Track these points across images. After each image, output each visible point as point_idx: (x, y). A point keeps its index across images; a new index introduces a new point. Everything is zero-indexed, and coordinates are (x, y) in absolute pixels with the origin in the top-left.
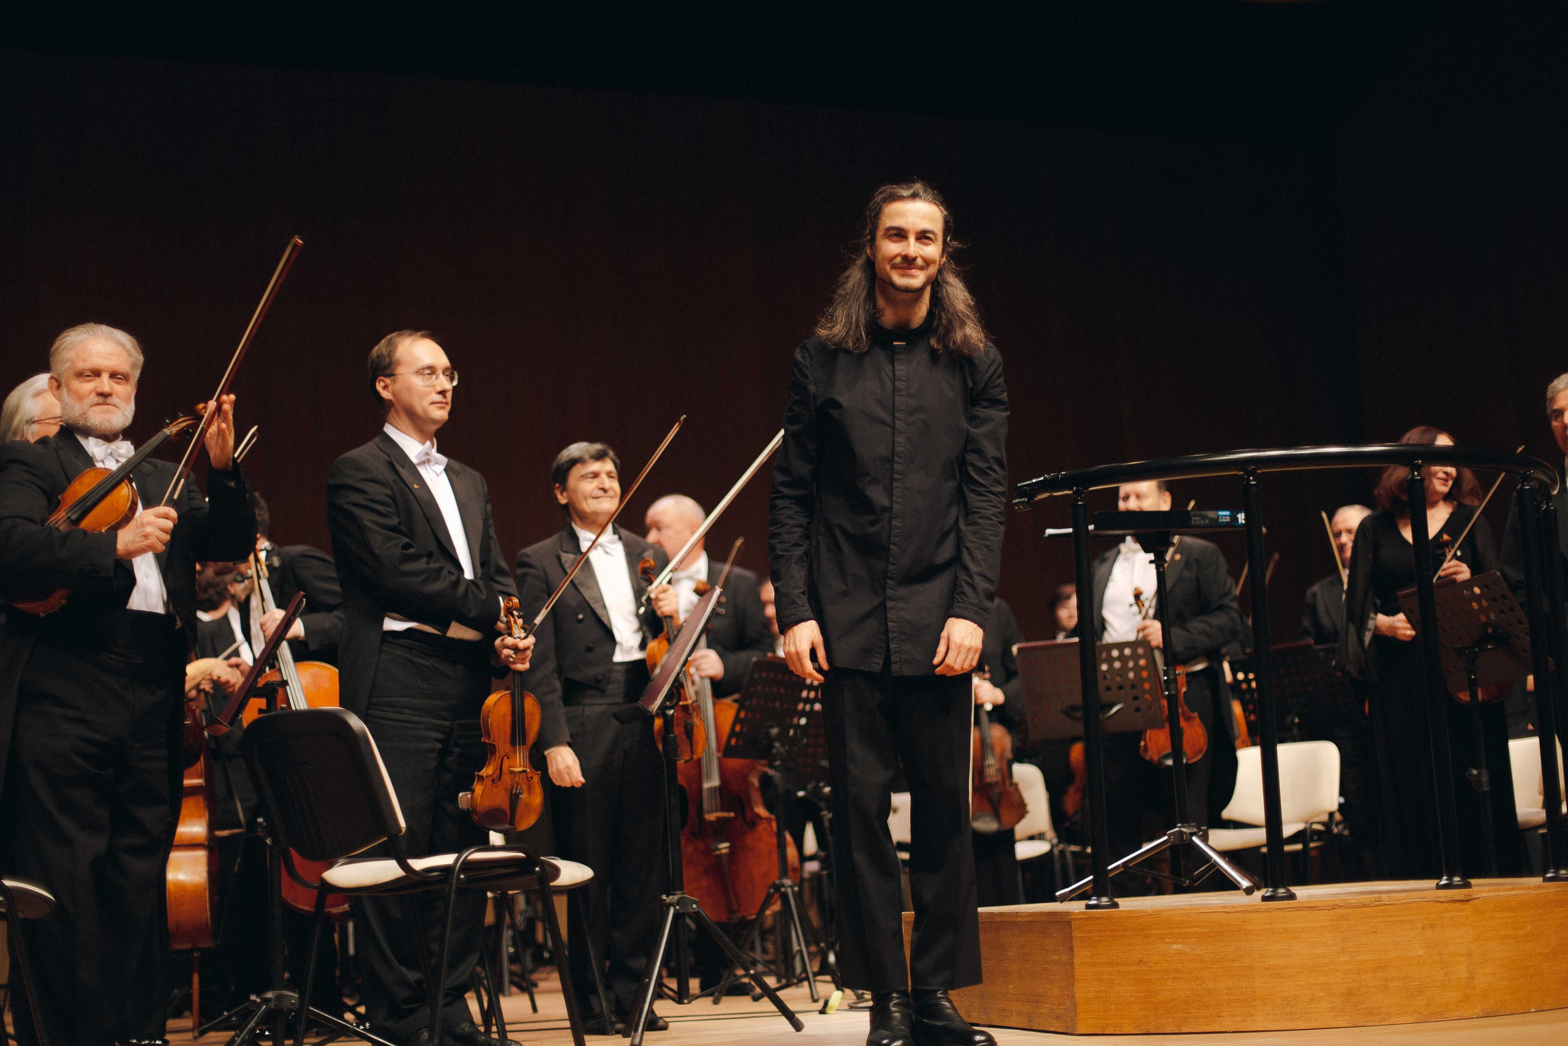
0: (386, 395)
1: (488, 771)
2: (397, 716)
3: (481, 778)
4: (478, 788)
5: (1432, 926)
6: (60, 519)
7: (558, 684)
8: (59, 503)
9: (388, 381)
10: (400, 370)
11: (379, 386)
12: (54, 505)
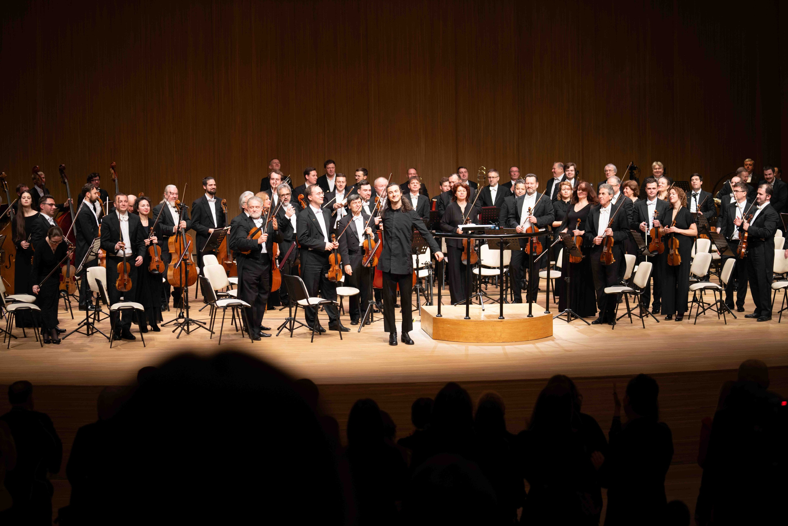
0: (310, 199)
1: (331, 269)
2: (311, 266)
3: (330, 271)
4: (329, 273)
5: (494, 326)
6: (249, 238)
7: (348, 250)
8: (249, 234)
9: (311, 196)
10: (313, 194)
11: (309, 197)
12: (248, 234)
